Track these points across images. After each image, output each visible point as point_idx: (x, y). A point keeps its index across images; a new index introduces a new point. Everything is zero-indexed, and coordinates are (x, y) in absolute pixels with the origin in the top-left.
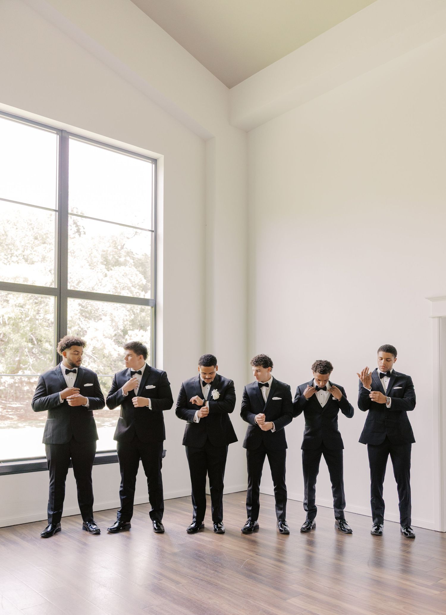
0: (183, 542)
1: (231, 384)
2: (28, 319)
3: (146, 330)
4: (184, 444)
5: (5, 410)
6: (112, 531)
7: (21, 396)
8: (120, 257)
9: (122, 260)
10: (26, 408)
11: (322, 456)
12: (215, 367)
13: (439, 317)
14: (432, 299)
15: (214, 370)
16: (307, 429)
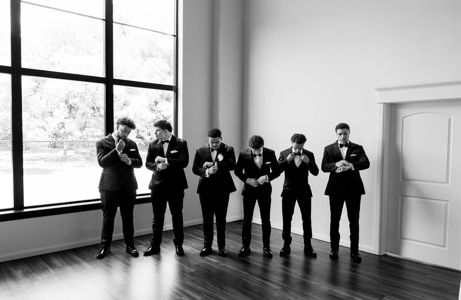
0: (197, 263)
1: (232, 150)
2: (90, 93)
3: (170, 102)
4: (198, 193)
5: (77, 154)
6: (147, 254)
7: (88, 145)
8: (152, 51)
9: (153, 53)
10: (91, 153)
11: (297, 201)
12: (220, 138)
13: (384, 103)
14: (380, 90)
15: (219, 140)
16: (285, 182)
